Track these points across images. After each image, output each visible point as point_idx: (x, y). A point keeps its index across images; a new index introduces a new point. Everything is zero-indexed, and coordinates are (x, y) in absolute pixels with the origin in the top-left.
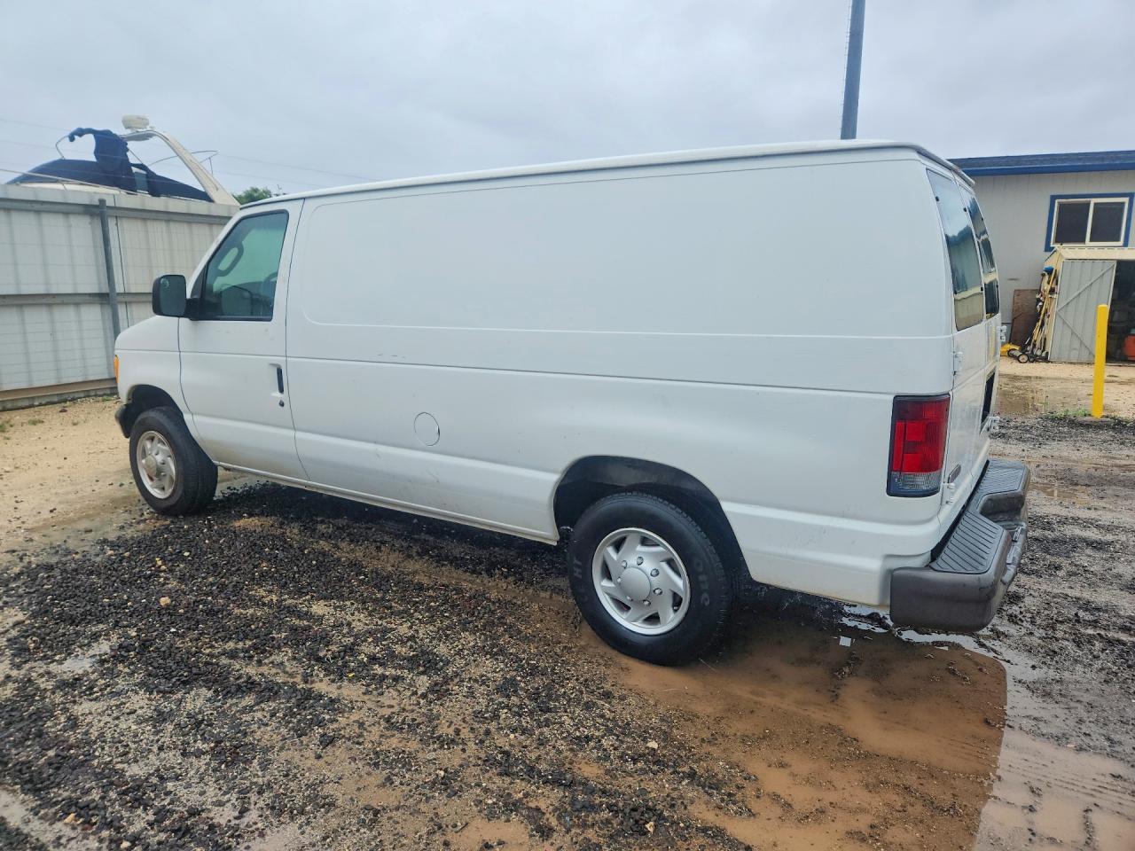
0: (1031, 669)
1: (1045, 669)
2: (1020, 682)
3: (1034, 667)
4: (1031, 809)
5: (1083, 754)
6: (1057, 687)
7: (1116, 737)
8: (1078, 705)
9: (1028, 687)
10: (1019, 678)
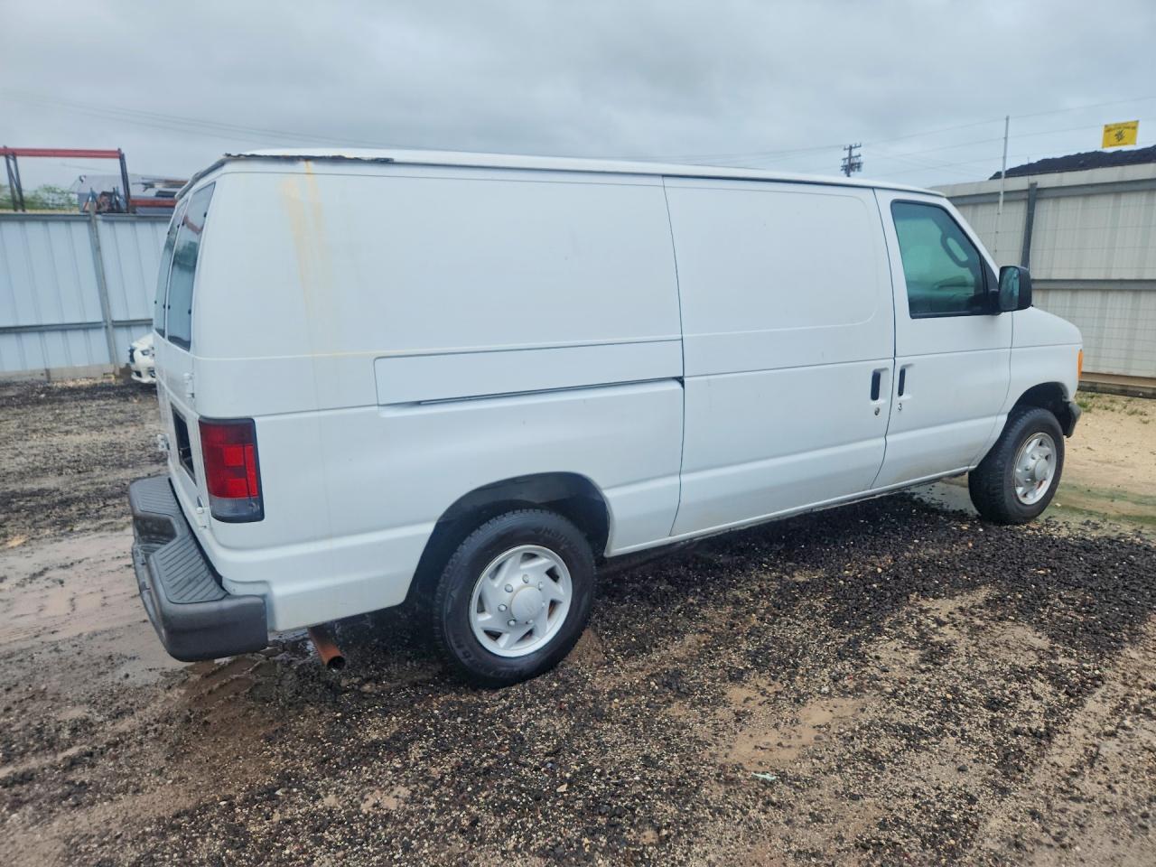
0: (130, 673)
1: (116, 681)
2: (134, 658)
3: (127, 676)
4: (105, 598)
5: (78, 633)
6: (103, 669)
7: (54, 654)
8: (82, 663)
9: (126, 657)
10: (136, 661)
